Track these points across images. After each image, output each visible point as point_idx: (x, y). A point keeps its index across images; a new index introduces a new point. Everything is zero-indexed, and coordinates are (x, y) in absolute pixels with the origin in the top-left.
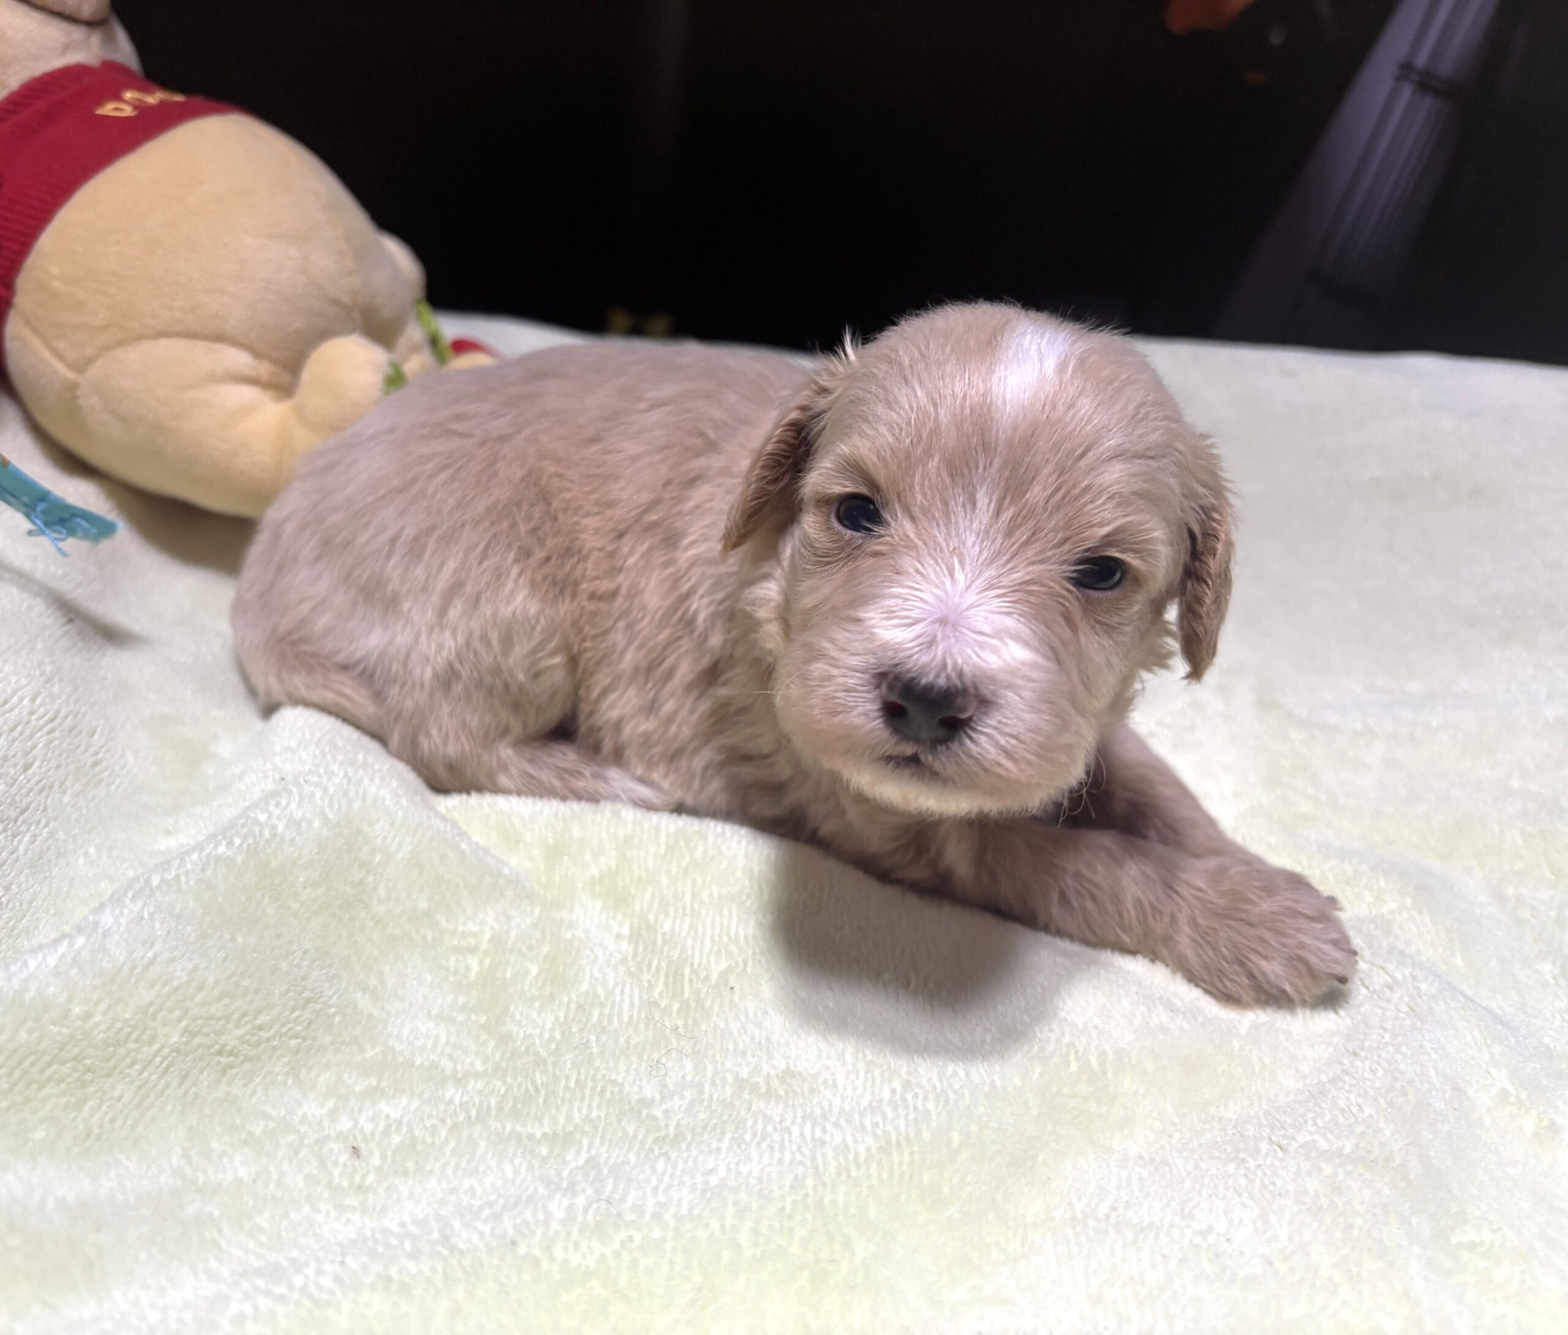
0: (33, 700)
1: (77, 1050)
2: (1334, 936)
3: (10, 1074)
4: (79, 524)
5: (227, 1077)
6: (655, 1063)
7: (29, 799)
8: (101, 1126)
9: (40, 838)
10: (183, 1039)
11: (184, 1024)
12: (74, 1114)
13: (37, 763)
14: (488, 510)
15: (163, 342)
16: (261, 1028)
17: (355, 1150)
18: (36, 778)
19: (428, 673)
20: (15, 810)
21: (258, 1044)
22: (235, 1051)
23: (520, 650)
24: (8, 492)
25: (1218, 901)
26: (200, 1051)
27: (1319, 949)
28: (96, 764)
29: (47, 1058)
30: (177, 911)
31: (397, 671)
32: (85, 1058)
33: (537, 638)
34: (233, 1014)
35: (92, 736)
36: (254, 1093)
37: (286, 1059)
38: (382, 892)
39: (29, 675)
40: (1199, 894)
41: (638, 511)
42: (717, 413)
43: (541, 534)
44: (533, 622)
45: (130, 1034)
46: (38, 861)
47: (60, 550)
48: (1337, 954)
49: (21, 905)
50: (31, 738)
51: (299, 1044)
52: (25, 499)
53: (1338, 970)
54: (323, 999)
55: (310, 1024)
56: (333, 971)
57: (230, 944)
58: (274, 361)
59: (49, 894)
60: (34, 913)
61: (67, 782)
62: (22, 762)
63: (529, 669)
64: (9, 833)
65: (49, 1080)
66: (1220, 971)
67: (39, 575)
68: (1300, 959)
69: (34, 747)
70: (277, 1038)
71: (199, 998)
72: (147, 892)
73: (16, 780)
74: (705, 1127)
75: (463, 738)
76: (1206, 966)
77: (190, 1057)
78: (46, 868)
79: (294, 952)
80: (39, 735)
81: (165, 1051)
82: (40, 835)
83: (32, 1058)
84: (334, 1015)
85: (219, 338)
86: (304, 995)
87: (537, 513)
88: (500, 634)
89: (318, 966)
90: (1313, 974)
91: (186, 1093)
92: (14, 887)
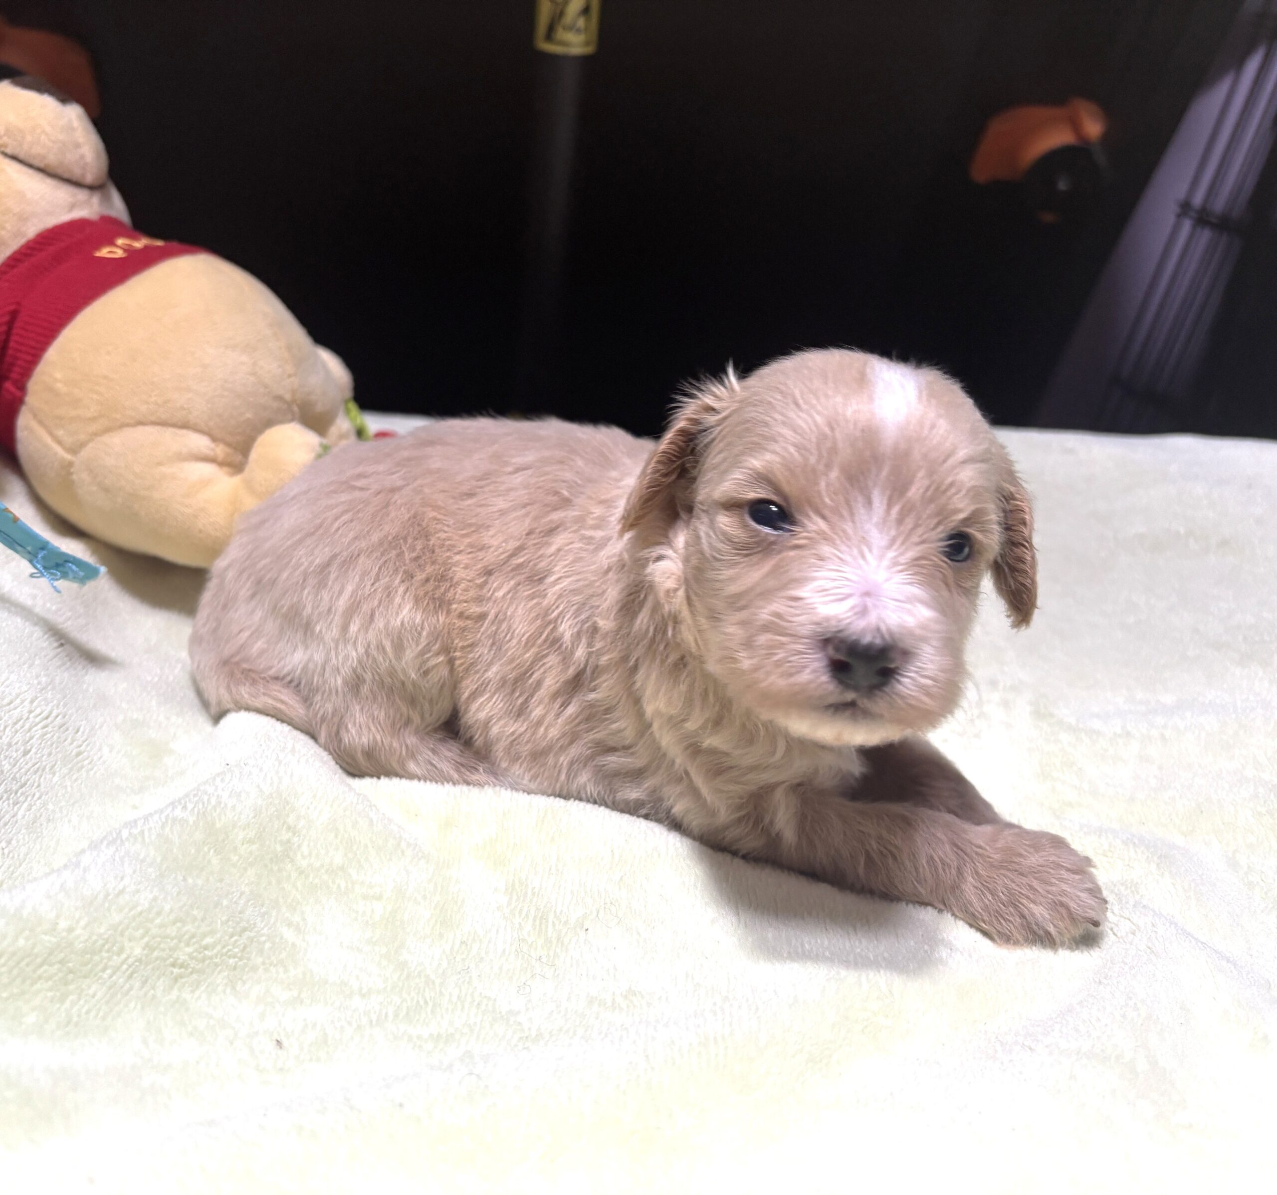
0: (32, 702)
1: (62, 955)
2: (1089, 885)
3: (10, 972)
4: (70, 568)
5: (178, 984)
6: (522, 984)
7: (27, 777)
8: (79, 1016)
9: (34, 808)
10: (145, 952)
11: (146, 939)
12: (58, 1006)
13: (34, 750)
14: (380, 542)
15: (141, 429)
16: (206, 947)
17: (279, 1043)
18: (33, 761)
19: (340, 680)
20: (16, 784)
21: (203, 960)
22: (185, 963)
23: (409, 654)
24: (17, 543)
25: (996, 856)
26: (158, 962)
27: (1078, 897)
28: (79, 754)
29: (39, 960)
30: (141, 857)
31: (318, 681)
32: (68, 962)
33: (423, 642)
34: (184, 935)
35: (76, 732)
36: (199, 997)
37: (226, 974)
38: (305, 849)
39: (29, 683)
40: (979, 850)
41: (507, 554)
42: (568, 475)
43: (421, 561)
44: (419, 628)
45: (103, 945)
46: (33, 824)
47: (54, 587)
48: (1091, 902)
49: (19, 856)
50: (30, 730)
51: (236, 963)
52: (29, 548)
53: (1092, 914)
54: (256, 929)
55: (245, 947)
56: (264, 908)
57: (183, 883)
58: (228, 444)
59: (41, 849)
60: (29, 863)
61: (56, 766)
62: (22, 749)
63: (419, 668)
65: (40, 978)
66: (998, 911)
67: (37, 610)
68: (1062, 904)
69: (31, 738)
70: (219, 956)
71: (158, 921)
72: (119, 842)
73: (18, 761)
74: (560, 1030)
75: (373, 729)
76: (986, 908)
77: (149, 967)
78: (39, 829)
79: (233, 893)
80: (35, 729)
81: (130, 961)
82: (35, 804)
83: (27, 960)
84: (265, 942)
85: (185, 426)
86: (241, 925)
87: (419, 545)
88: (392, 641)
89: (252, 904)
90: (1073, 918)
91: (146, 994)
92: (14, 841)
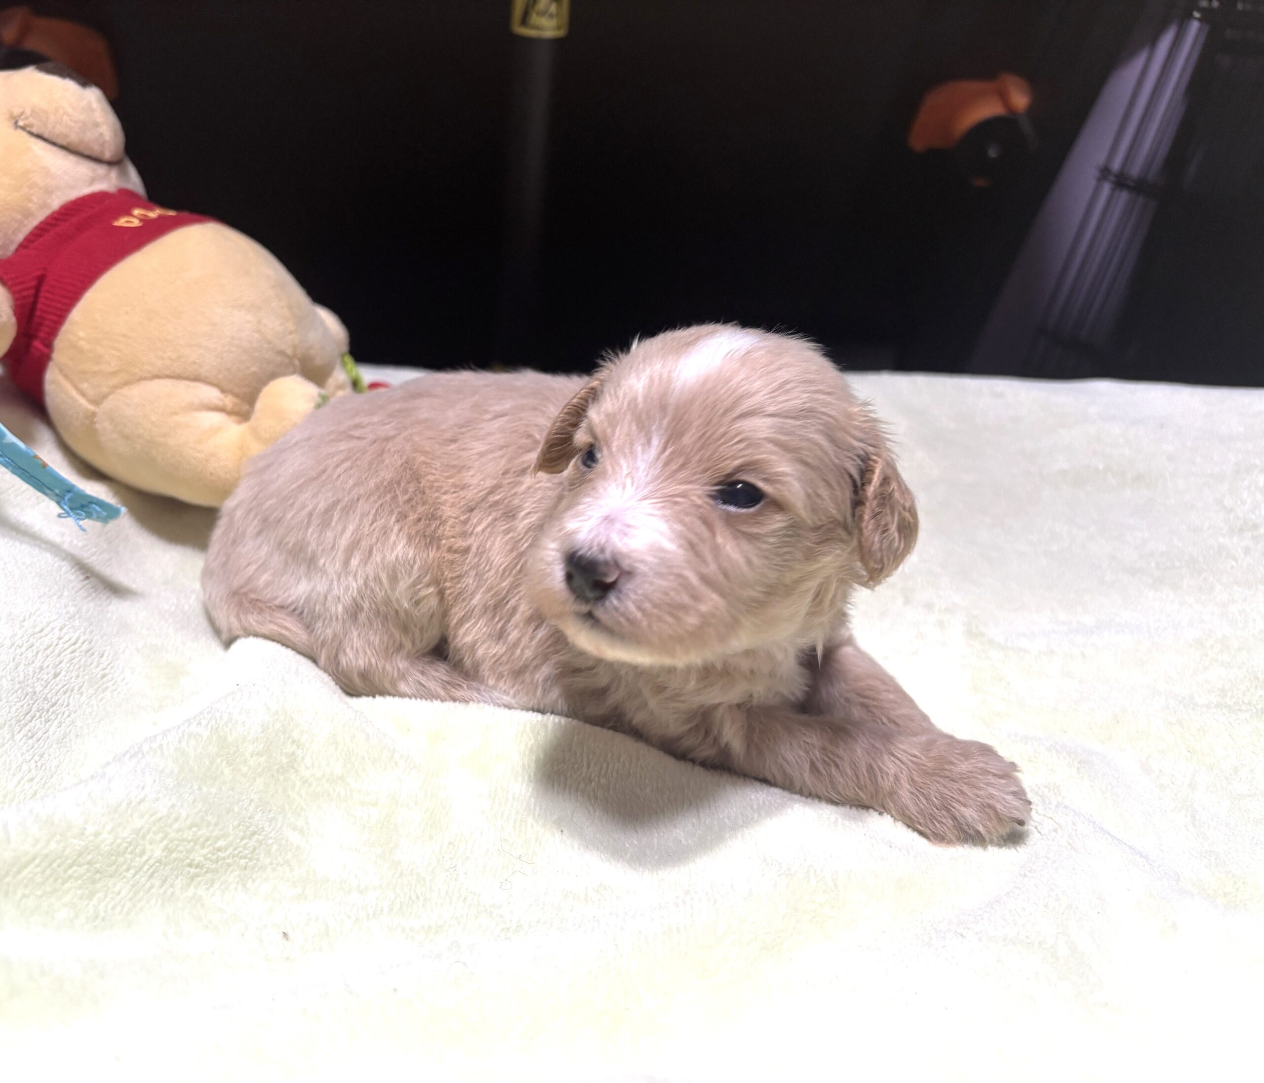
0: (61, 629)
1: (90, 858)
2: (1014, 789)
3: (43, 872)
4: (94, 509)
5: (195, 883)
6: (504, 881)
7: (57, 698)
8: (106, 911)
9: (64, 725)
10: (164, 854)
11: (165, 842)
12: (87, 903)
13: (63, 673)
14: (377, 487)
15: (157, 382)
16: (219, 850)
17: (285, 935)
18: (63, 683)
19: (340, 608)
21: (217, 861)
22: (201, 864)
23: (403, 584)
24: (46, 486)
25: (929, 764)
26: (176, 863)
27: (1004, 799)
28: (103, 676)
29: (69, 861)
30: (160, 769)
31: (320, 610)
32: (95, 863)
33: (415, 574)
34: (199, 839)
35: (102, 656)
36: (213, 895)
37: (237, 873)
38: (308, 761)
39: (58, 613)
40: (914, 759)
41: (485, 492)
43: (414, 503)
44: (411, 562)
45: (127, 848)
46: (63, 739)
47: (80, 526)
48: (1016, 803)
49: (50, 769)
50: (59, 655)
51: (247, 863)
52: (57, 491)
53: (1017, 815)
54: (264, 833)
55: (255, 849)
56: (272, 815)
57: (198, 792)
58: (236, 396)
59: (70, 763)
60: (60, 775)
61: (83, 688)
62: (53, 672)
63: (411, 599)
64: (43, 719)
65: (70, 877)
66: (931, 815)
67: (66, 546)
68: (989, 806)
69: (61, 662)
70: (231, 857)
71: (176, 826)
72: (140, 755)
73: (48, 684)
74: (538, 922)
75: (369, 653)
76: (921, 812)
77: (168, 868)
78: (68, 745)
79: (244, 800)
80: (65, 654)
81: (152, 861)
82: (65, 722)
83: (58, 861)
84: (272, 844)
85: (197, 379)
86: (251, 829)
87: (411, 488)
88: (388, 574)
89: (260, 810)
90: (999, 818)
91: (165, 892)
92: (46, 756)
